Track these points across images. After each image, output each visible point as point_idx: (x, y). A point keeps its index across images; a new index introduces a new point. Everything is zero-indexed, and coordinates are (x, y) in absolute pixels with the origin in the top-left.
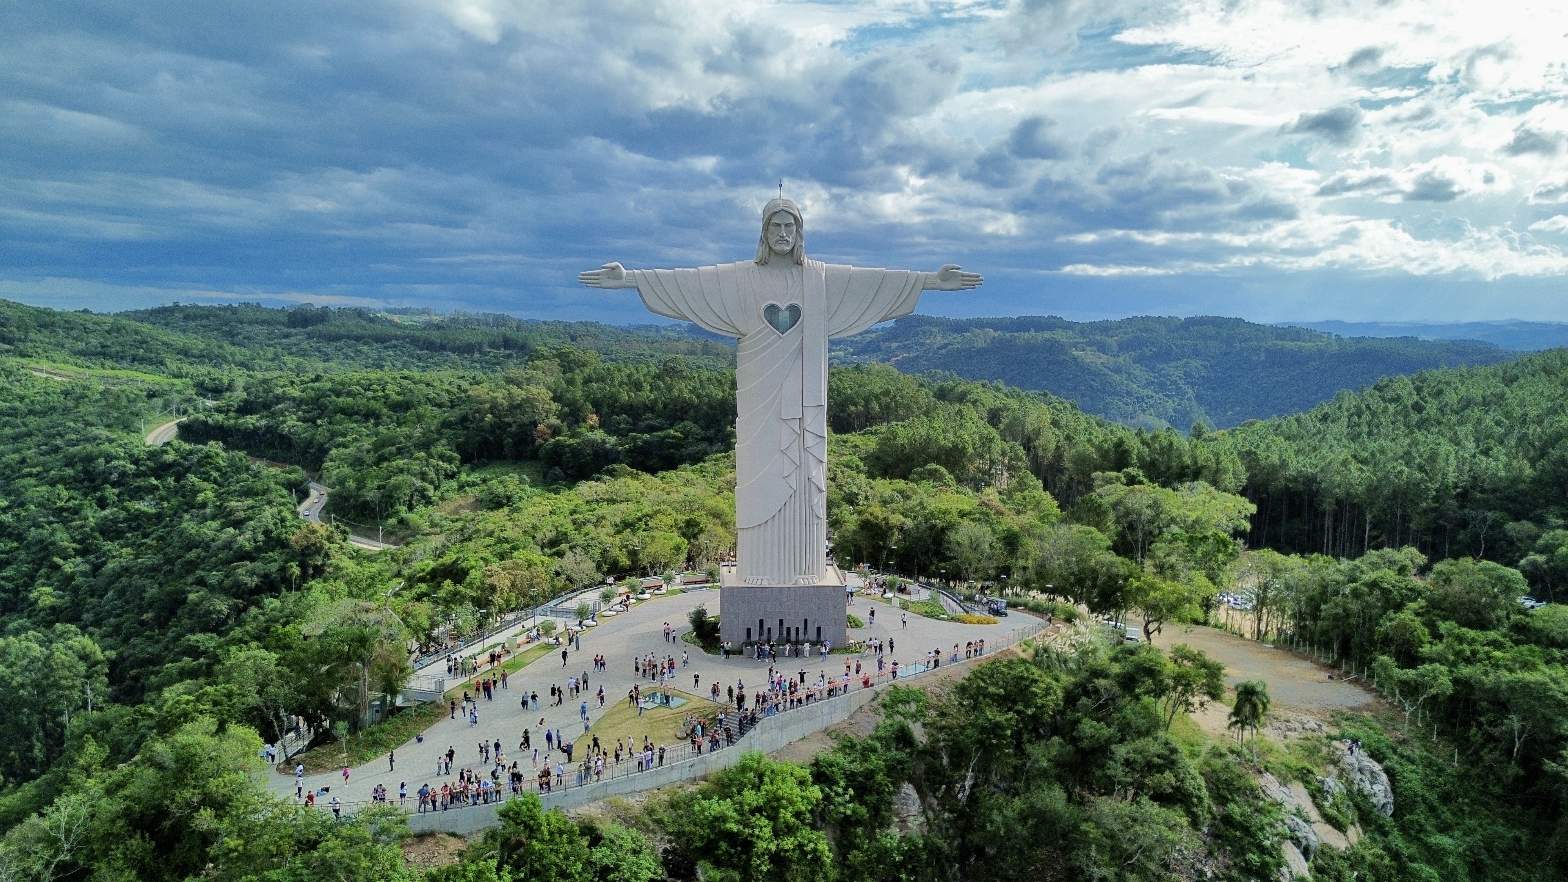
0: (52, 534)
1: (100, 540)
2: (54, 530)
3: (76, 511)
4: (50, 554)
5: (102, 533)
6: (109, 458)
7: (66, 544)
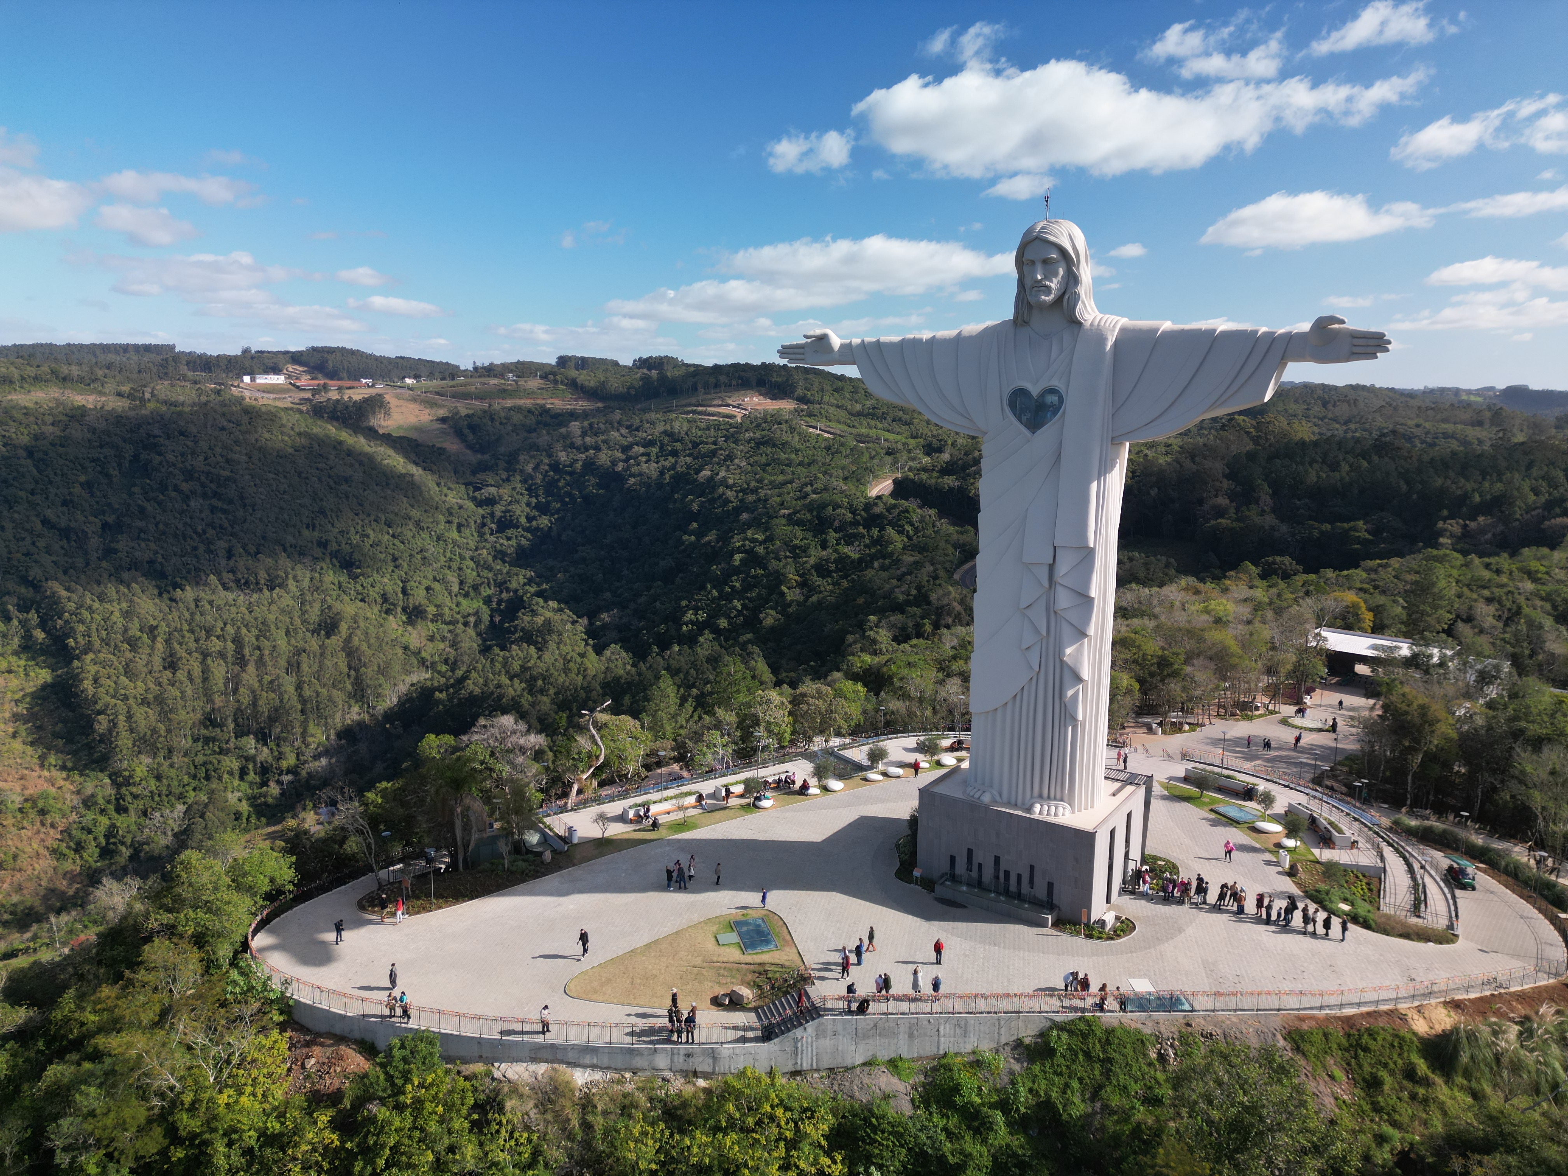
0: (784, 567)
1: (815, 577)
2: (787, 564)
3: (805, 550)
4: (781, 583)
5: (817, 571)
6: (837, 506)
7: (791, 576)
